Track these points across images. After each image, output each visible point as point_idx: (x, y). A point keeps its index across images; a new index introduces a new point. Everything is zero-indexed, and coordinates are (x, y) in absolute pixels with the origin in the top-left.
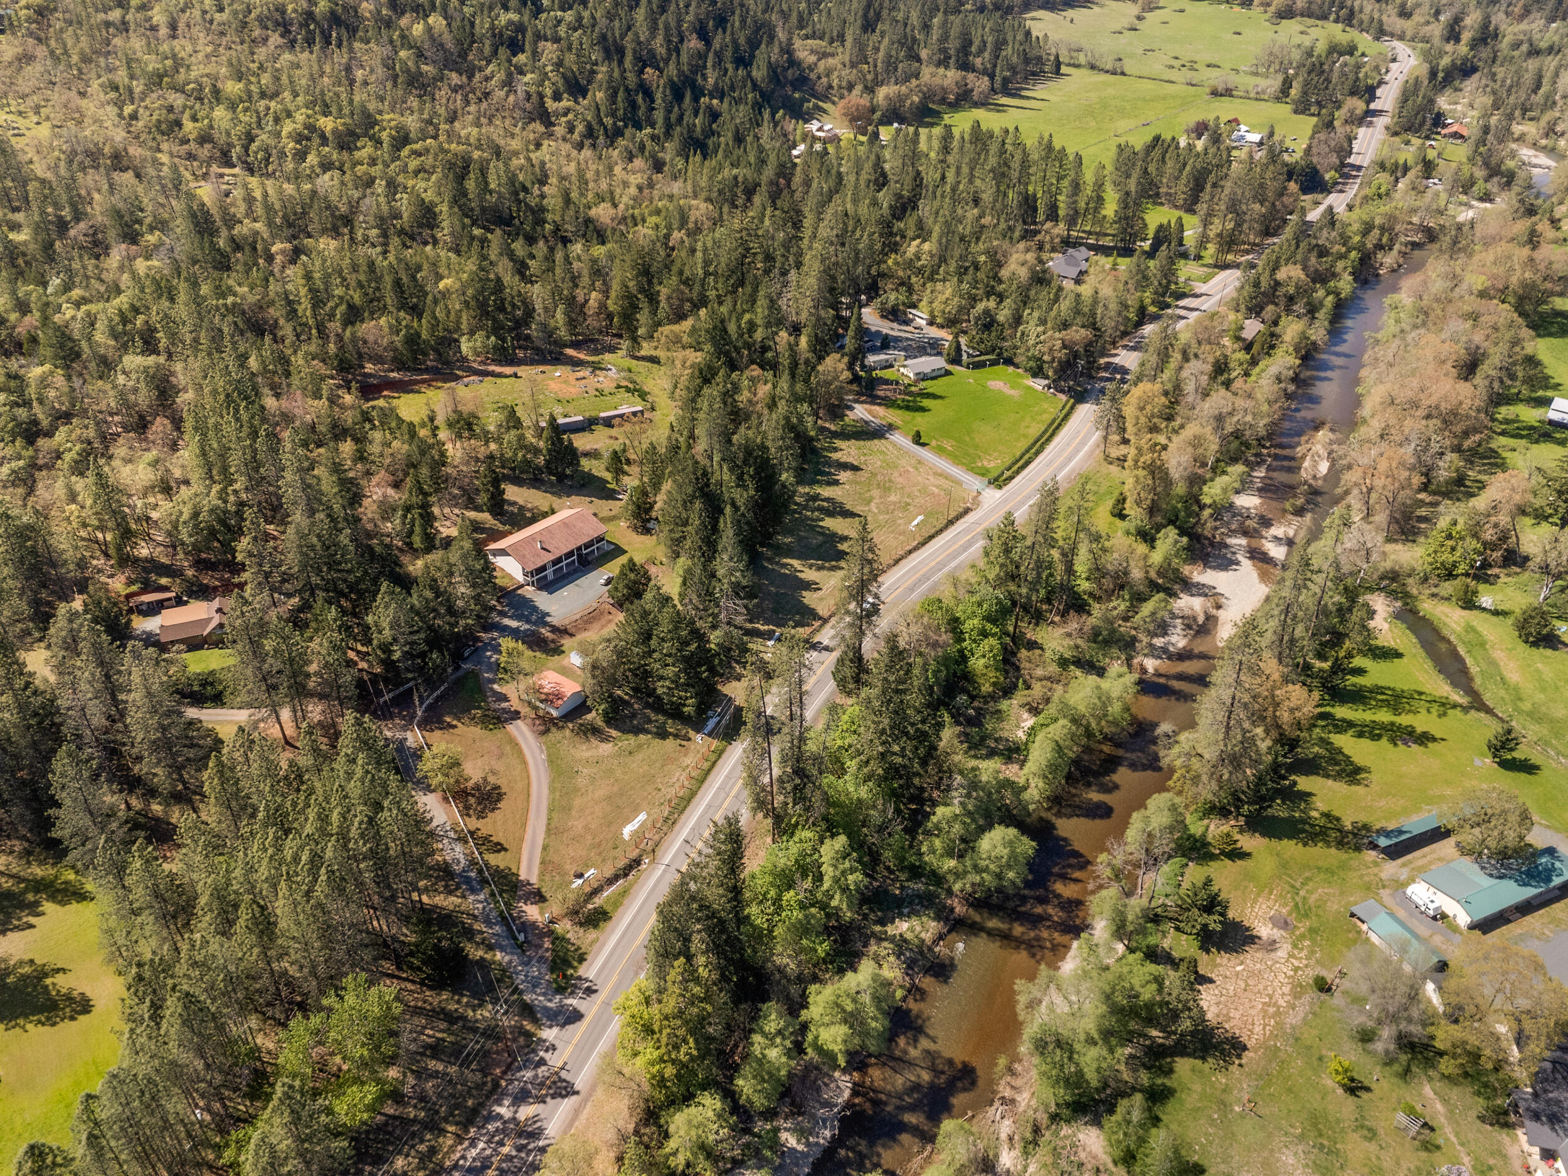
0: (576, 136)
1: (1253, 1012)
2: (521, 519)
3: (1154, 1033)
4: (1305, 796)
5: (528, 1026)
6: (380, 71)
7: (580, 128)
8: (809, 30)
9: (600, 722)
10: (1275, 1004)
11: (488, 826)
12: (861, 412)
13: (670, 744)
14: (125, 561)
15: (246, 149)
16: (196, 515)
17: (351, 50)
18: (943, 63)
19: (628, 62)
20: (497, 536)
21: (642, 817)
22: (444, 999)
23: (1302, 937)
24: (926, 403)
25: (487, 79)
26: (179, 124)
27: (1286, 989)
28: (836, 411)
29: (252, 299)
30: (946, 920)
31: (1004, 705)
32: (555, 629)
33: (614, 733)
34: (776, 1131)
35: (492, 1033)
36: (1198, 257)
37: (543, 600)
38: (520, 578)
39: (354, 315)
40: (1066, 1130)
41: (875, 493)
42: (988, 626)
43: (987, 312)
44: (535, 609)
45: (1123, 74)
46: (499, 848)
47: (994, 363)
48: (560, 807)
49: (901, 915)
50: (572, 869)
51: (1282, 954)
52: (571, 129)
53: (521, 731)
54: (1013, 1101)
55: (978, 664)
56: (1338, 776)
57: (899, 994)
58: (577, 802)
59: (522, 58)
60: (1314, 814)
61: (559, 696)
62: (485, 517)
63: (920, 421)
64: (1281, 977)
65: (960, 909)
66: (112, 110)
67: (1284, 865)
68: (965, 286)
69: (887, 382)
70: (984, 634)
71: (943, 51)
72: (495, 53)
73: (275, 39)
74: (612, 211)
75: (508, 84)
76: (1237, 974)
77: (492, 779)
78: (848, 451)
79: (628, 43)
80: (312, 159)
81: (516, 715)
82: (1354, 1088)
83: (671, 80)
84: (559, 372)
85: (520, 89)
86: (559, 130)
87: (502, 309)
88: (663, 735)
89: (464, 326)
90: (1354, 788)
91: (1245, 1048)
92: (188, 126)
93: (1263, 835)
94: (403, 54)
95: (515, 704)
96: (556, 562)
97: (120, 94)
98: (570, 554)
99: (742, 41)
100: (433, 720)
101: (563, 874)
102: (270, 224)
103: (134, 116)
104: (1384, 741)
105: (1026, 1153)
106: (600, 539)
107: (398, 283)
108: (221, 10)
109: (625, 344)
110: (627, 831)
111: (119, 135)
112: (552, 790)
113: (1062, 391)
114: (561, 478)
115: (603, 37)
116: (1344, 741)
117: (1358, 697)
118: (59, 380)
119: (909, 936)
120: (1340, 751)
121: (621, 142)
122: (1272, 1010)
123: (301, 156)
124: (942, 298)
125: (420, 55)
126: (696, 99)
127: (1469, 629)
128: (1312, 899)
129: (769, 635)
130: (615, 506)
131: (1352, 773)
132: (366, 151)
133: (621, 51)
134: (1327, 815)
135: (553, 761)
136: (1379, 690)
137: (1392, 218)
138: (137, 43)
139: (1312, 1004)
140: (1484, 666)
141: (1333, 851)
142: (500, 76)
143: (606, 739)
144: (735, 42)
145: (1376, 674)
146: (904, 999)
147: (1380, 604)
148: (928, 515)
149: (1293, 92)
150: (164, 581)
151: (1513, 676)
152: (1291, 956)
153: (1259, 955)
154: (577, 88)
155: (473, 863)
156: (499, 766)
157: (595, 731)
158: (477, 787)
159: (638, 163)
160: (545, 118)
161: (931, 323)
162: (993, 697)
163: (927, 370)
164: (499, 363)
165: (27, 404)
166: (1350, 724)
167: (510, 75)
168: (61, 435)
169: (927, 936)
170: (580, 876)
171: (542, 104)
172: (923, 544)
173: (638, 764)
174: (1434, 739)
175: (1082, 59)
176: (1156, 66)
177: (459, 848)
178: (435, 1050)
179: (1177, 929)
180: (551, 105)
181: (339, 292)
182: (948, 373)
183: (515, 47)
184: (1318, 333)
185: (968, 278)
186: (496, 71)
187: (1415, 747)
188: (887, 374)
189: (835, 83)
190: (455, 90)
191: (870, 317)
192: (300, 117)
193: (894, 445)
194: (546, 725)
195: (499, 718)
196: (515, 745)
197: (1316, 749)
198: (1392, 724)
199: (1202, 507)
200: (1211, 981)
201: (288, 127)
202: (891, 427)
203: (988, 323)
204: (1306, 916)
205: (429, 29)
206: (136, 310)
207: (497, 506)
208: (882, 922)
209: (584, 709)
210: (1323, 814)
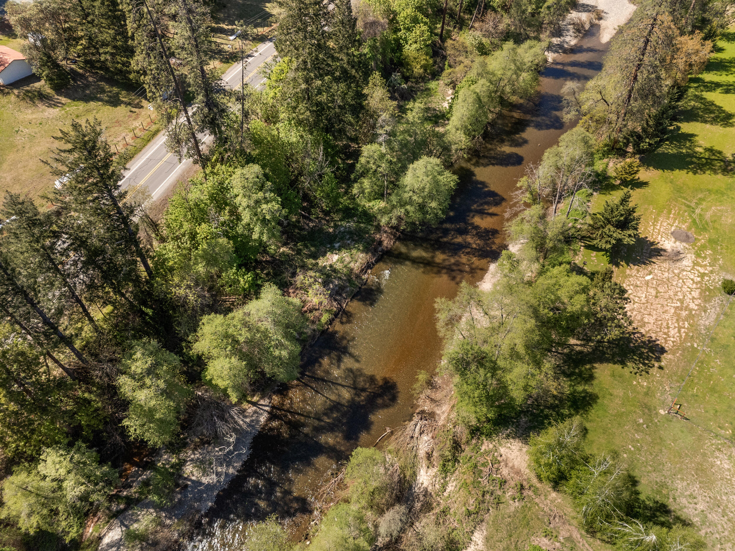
1: (667, 316)
3: (572, 341)
4: (689, 137)
9: (48, 90)
10: (687, 308)
13: (122, 110)
23: (703, 247)
27: (696, 294)
30: (374, 252)
31: (432, 85)
33: (63, 100)
34: (182, 463)
40: (486, 445)
42: (420, 16)
49: (332, 249)
51: (687, 262)
54: (432, 415)
55: (410, 49)
56: (714, 121)
57: (325, 318)
60: (699, 150)
61: (2, 62)
64: (689, 283)
65: (387, 242)
67: (679, 190)
70: (415, 21)
76: (647, 283)
88: (114, 102)
90: (728, 129)
91: (662, 351)
93: (657, 167)
105: (445, 470)
116: (715, 97)
117: (720, 66)
119: (339, 266)
120: (712, 104)
122: (684, 313)
128: (708, 215)
129: (232, 32)
134: (710, 150)
139: (722, 306)
141: (720, 176)
143: (55, 105)
145: (731, 50)
146: (331, 322)
152: (696, 264)
153: (666, 265)
157: (42, 97)
162: (423, 79)
166: (718, 85)
169: (356, 266)
179: (588, 247)
197: (692, 103)
204: (705, 229)
208: (315, 256)
209: (34, 78)
210: (706, 150)
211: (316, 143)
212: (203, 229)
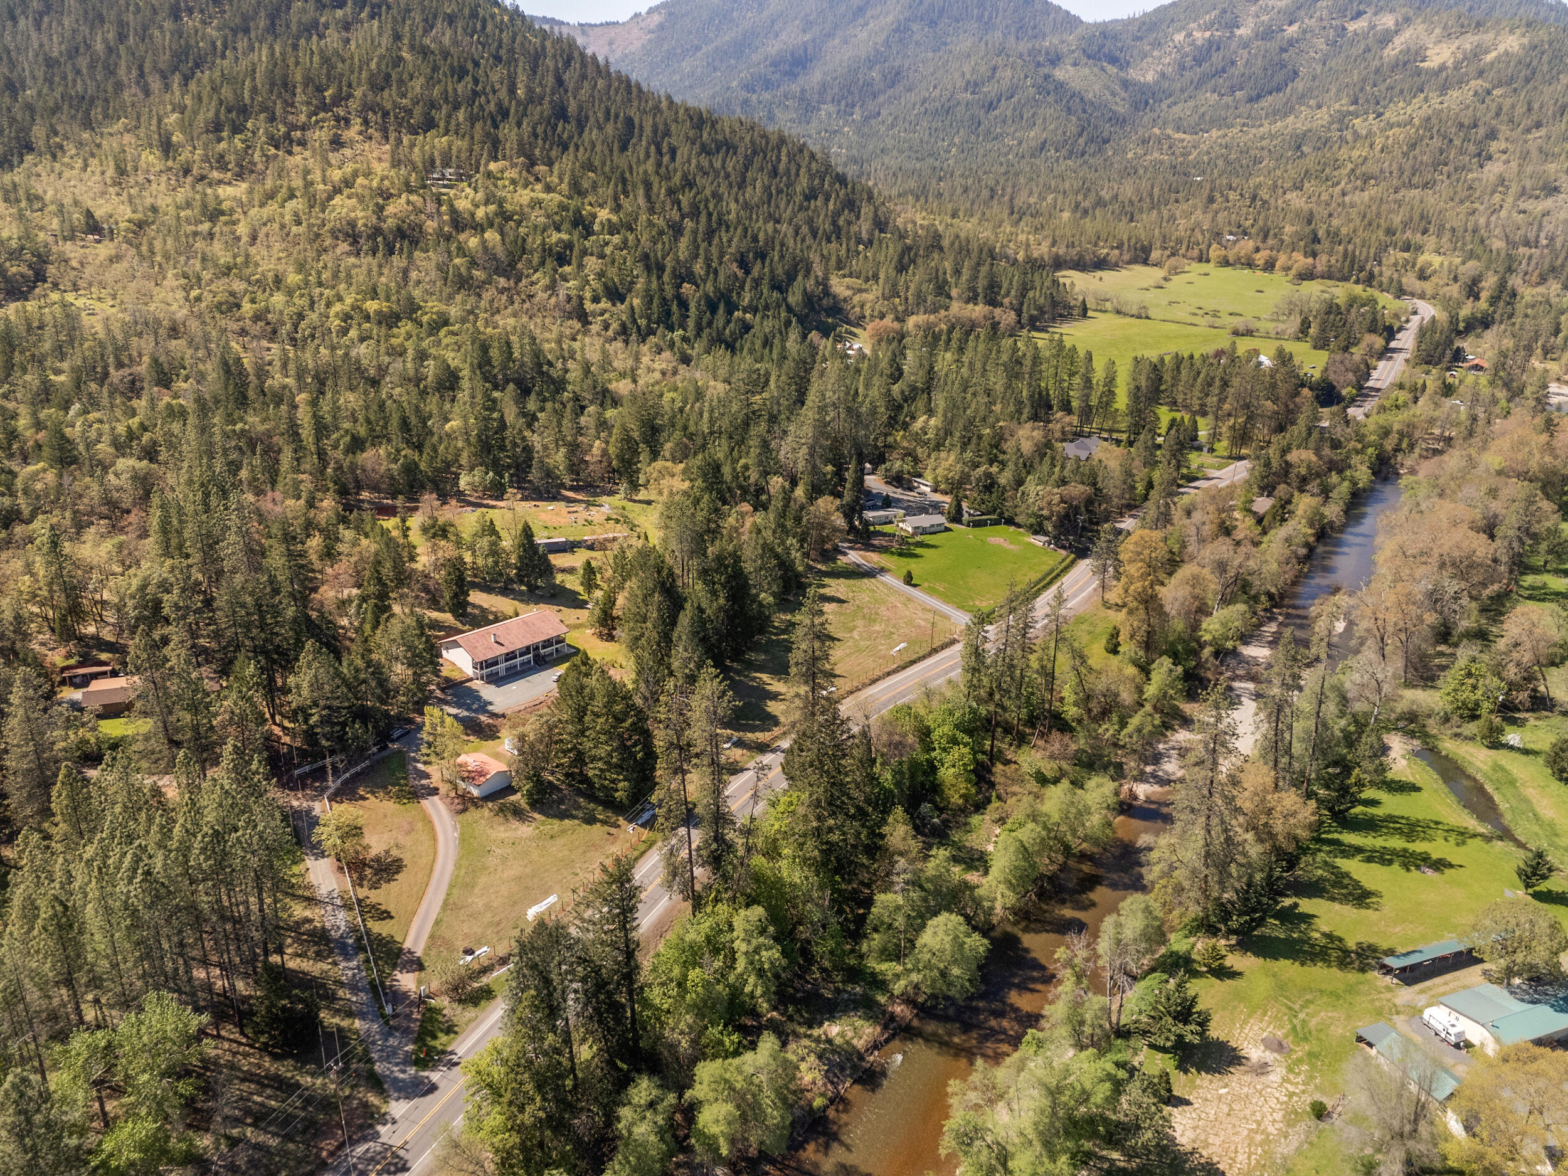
0: (610, 333)
1: (1237, 1139)
2: (483, 619)
3: (1115, 1155)
4: (1307, 918)
5: (373, 1099)
6: (433, 274)
7: (615, 326)
8: (846, 271)
9: (524, 804)
10: (1264, 1132)
11: (374, 896)
12: (854, 557)
13: (597, 830)
14: (66, 632)
15: (296, 327)
16: (143, 587)
17: (409, 257)
18: (973, 299)
19: (666, 277)
20: (452, 631)
21: (552, 899)
22: (285, 1069)
23: (1300, 1061)
24: (922, 552)
25: (532, 284)
26: (239, 306)
27: (1278, 1116)
28: (829, 555)
29: (261, 428)
30: (886, 1026)
31: (975, 820)
32: (494, 715)
33: (536, 816)
35: (328, 1104)
36: (1212, 450)
37: (488, 692)
38: (469, 671)
39: (357, 444)
41: (860, 623)
42: (960, 735)
43: (988, 475)
44: (479, 698)
45: (1148, 318)
46: (386, 915)
47: (996, 523)
48: (463, 883)
49: (832, 1018)
50: (461, 945)
51: (1274, 1077)
52: (606, 327)
53: (437, 808)
55: (947, 774)
56: (1344, 899)
57: (818, 1102)
58: (483, 880)
59: (567, 269)
60: (1317, 935)
61: (481, 774)
62: (447, 618)
63: (913, 565)
64: (1273, 1103)
65: (901, 1017)
66: (180, 294)
67: (1281, 987)
68: (968, 455)
69: (884, 535)
70: (954, 741)
71: (973, 289)
72: (542, 263)
73: (344, 247)
74: (632, 386)
75: (552, 287)
76: (1220, 1097)
77: (395, 853)
78: (837, 587)
79: (669, 263)
80: (353, 333)
81: (435, 791)
83: (707, 296)
84: (551, 506)
85: (562, 293)
86: (595, 328)
87: (502, 448)
88: (590, 820)
89: (464, 461)
90: (1363, 912)
92: (247, 307)
93: (1257, 954)
94: (457, 261)
95: (435, 780)
96: (510, 656)
97: (192, 281)
98: (527, 650)
99: (779, 271)
100: (346, 793)
101: (451, 948)
102: (300, 377)
103: (198, 299)
104: (1395, 866)
106: (560, 640)
107: (405, 424)
108: (299, 223)
109: (623, 487)
110: (532, 913)
111: (181, 314)
112: (458, 866)
113: (1063, 547)
114: (532, 588)
115: (646, 256)
116: (1353, 867)
117: (1370, 825)
118: (50, 477)
119: (838, 1041)
120: (1347, 875)
121: (652, 339)
122: (1259, 1138)
123: (344, 332)
124: (945, 464)
125: (473, 263)
126: (730, 313)
127: (1498, 767)
128: (1313, 1023)
129: (726, 738)
130: (583, 615)
131: (1361, 897)
132: (406, 326)
133: (661, 268)
134: (1330, 936)
135: (464, 840)
136: (1392, 819)
137: (1411, 425)
138: (217, 247)
139: (1308, 1133)
140: (1514, 803)
141: (1335, 971)
142: (545, 281)
143: (528, 821)
144: (772, 271)
145: (1391, 804)
146: (825, 1108)
147: (1397, 742)
148: (911, 642)
149: (1311, 331)
150: (104, 656)
151: (1548, 812)
152: (1285, 1080)
153: (1247, 1078)
154: (616, 295)
155: (354, 929)
156: (402, 839)
157: (518, 813)
158: (378, 860)
159: (667, 354)
160: (583, 317)
161: (935, 491)
162: (963, 810)
163: (926, 524)
164: (496, 499)
165: (12, 494)
166: (1359, 850)
167: (554, 282)
168: (36, 524)
169: (860, 1044)
170: (469, 952)
171: (581, 304)
172: (904, 668)
173: (558, 849)
175: (1108, 305)
176: (1181, 314)
177: (342, 915)
178: (260, 1118)
179: (1152, 1046)
180: (589, 306)
181: (346, 425)
182: (947, 530)
183: (562, 260)
184: (1333, 511)
185: (972, 446)
186: (541, 278)
187: (1429, 872)
188: (887, 529)
189: (867, 313)
190: (501, 291)
191: (874, 482)
192: (349, 301)
193: (885, 584)
194: (465, 803)
195: (417, 794)
196: (428, 822)
197: (1320, 872)
198: (1405, 850)
199: (1202, 646)
200: (1188, 1103)
201: (337, 307)
202: (882, 570)
203: (989, 485)
204: (1306, 1039)
205: (484, 242)
206: (144, 428)
207: (460, 607)
208: (809, 1026)
209: (509, 790)
210: (1324, 935)
211: (821, 888)
212: (694, 974)
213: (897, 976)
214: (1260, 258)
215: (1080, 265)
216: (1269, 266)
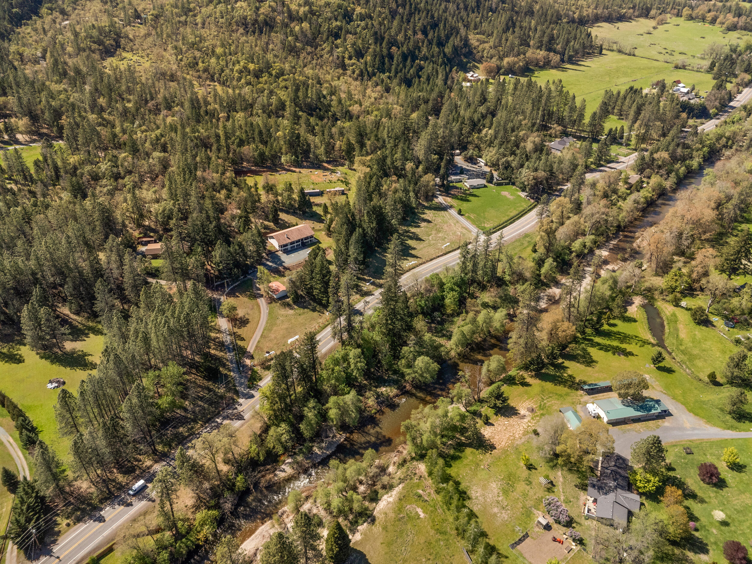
0: (355, 75)
1: (504, 438)
2: (284, 226)
3: (463, 438)
4: (565, 368)
5: (235, 397)
6: (279, 45)
7: (357, 72)
8: (479, 30)
9: (291, 302)
10: (514, 436)
11: (240, 331)
12: (441, 199)
13: (316, 314)
14: (139, 225)
15: (220, 75)
16: (164, 211)
17: (269, 36)
18: (540, 48)
19: (384, 45)
20: (273, 231)
21: (297, 337)
22: (210, 384)
23: (537, 416)
24: (471, 198)
25: (323, 50)
26: (197, 64)
27: (521, 432)
28: (429, 197)
29: (205, 134)
30: (401, 390)
31: (455, 319)
32: (285, 268)
33: (295, 307)
34: (312, 446)
35: (222, 397)
36: (628, 145)
37: (284, 257)
38: (278, 248)
39: (241, 143)
40: (415, 463)
41: (434, 232)
42: (455, 287)
43: (507, 162)
44: (280, 259)
45: (634, 55)
46: (243, 339)
47: (507, 184)
48: (268, 329)
49: (384, 386)
50: (266, 350)
51: (526, 420)
52: (354, 72)
53: (262, 302)
54: (402, 452)
55: (447, 301)
56: (583, 363)
57: (373, 411)
58: (275, 328)
59: (339, 41)
60: (565, 375)
61: (277, 291)
62: (271, 225)
63: (465, 206)
64: (521, 428)
65: (408, 387)
66: (174, 57)
67: (543, 391)
68: (502, 150)
69: (457, 188)
70: (452, 290)
71: (541, 42)
72: (327, 39)
73: (241, 30)
74: (359, 108)
75: (331, 52)
76: (505, 424)
77: (247, 316)
78: (429, 215)
79: (386, 36)
80: (243, 81)
81: (262, 296)
82: (530, 467)
83: (403, 53)
84: (317, 172)
85: (335, 54)
86: (349, 72)
87: (299, 145)
88: (314, 310)
89: (283, 150)
90: (587, 368)
91: (495, 448)
92: (201, 64)
93: (540, 379)
94: (290, 38)
95: (262, 292)
96: (292, 243)
97: (178, 51)
98: (298, 241)
99: (443, 35)
100: (232, 294)
101: (262, 351)
102: (221, 105)
103: (181, 60)
104: (610, 353)
105: (398, 468)
106: (312, 237)
107: (260, 133)
108: (222, 18)
109: (347, 163)
110: (290, 341)
111: (174, 67)
112: (267, 323)
113: (533, 198)
114: (304, 213)
115: (376, 33)
116: (592, 350)
117: (608, 335)
118: (130, 159)
119: (384, 393)
120: (589, 354)
121: (374, 79)
122: (512, 438)
123: (239, 79)
124: (490, 154)
125: (297, 39)
126: (413, 61)
127: (674, 315)
128: (548, 404)
129: (368, 281)
130: (322, 225)
131: (589, 362)
132: (265, 78)
133: (383, 39)
134: (570, 376)
135: (270, 313)
136: (619, 333)
138: (189, 30)
139: (529, 438)
140: (672, 330)
141: (566, 389)
142: (328, 49)
143: (292, 309)
144: (438, 35)
145: (621, 327)
146: (375, 413)
147: (638, 301)
148: (452, 242)
149: (715, 69)
150: (152, 234)
151: (683, 335)
152: (529, 421)
153: (516, 419)
154: (359, 54)
155: (232, 343)
156: (249, 312)
157: (289, 305)
158: (241, 318)
159: (379, 88)
160: (344, 67)
161: (486, 165)
162: (452, 315)
163: (475, 184)
164: (296, 167)
165: (117, 167)
166: (599, 344)
167: (332, 48)
168: (126, 179)
169: (391, 394)
170: (268, 352)
171: (343, 61)
172: (445, 254)
173: (301, 319)
174: (633, 355)
175: (615, 47)
176: (653, 53)
177: (229, 337)
178: (201, 398)
179: (489, 406)
180: (347, 61)
181: (238, 133)
182: (485, 186)
183: (337, 36)
184: (668, 184)
185: (504, 146)
186: (326, 46)
187: (622, 356)
188: (458, 185)
189: (485, 55)
190: (308, 54)
191: (459, 160)
192: (242, 64)
193: (450, 214)
194: (271, 300)
195: (256, 296)
196: (259, 306)
197: (579, 352)
198: (617, 347)
199: (571, 252)
200: (493, 425)
201: (237, 67)
202: (451, 207)
203: (507, 166)
204: (543, 409)
205: (301, 28)
206: (162, 136)
207: (276, 220)
208: (376, 387)
209: (286, 297)
211: (388, 341)
212: (337, 368)
213: (409, 374)
214: (709, 16)
215: (609, 19)
216: (713, 21)
